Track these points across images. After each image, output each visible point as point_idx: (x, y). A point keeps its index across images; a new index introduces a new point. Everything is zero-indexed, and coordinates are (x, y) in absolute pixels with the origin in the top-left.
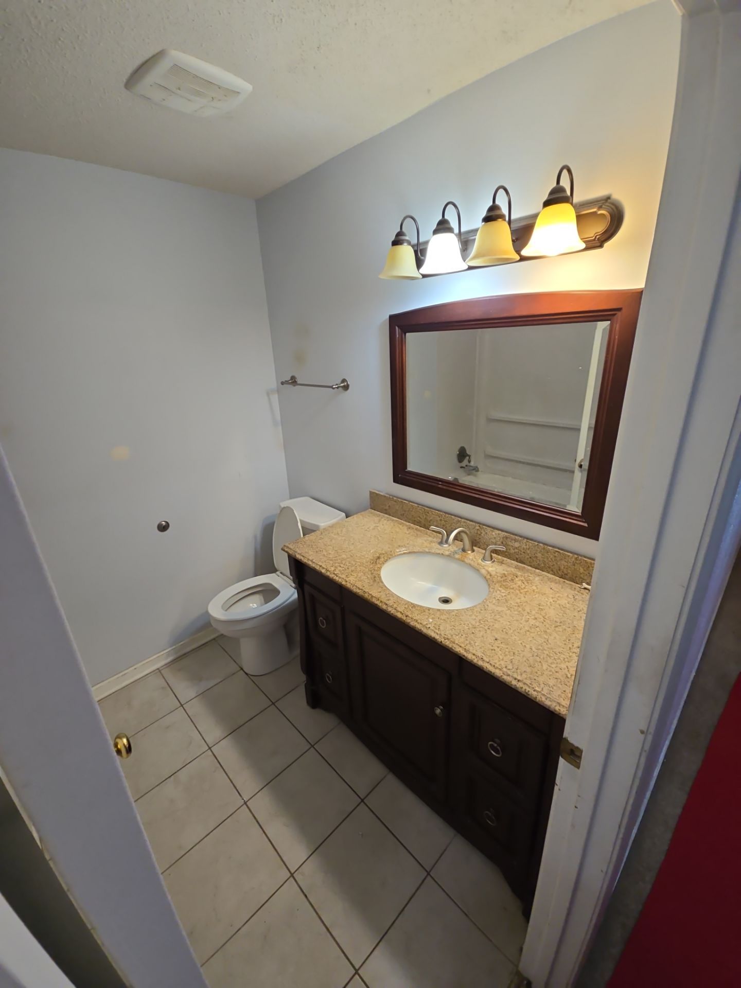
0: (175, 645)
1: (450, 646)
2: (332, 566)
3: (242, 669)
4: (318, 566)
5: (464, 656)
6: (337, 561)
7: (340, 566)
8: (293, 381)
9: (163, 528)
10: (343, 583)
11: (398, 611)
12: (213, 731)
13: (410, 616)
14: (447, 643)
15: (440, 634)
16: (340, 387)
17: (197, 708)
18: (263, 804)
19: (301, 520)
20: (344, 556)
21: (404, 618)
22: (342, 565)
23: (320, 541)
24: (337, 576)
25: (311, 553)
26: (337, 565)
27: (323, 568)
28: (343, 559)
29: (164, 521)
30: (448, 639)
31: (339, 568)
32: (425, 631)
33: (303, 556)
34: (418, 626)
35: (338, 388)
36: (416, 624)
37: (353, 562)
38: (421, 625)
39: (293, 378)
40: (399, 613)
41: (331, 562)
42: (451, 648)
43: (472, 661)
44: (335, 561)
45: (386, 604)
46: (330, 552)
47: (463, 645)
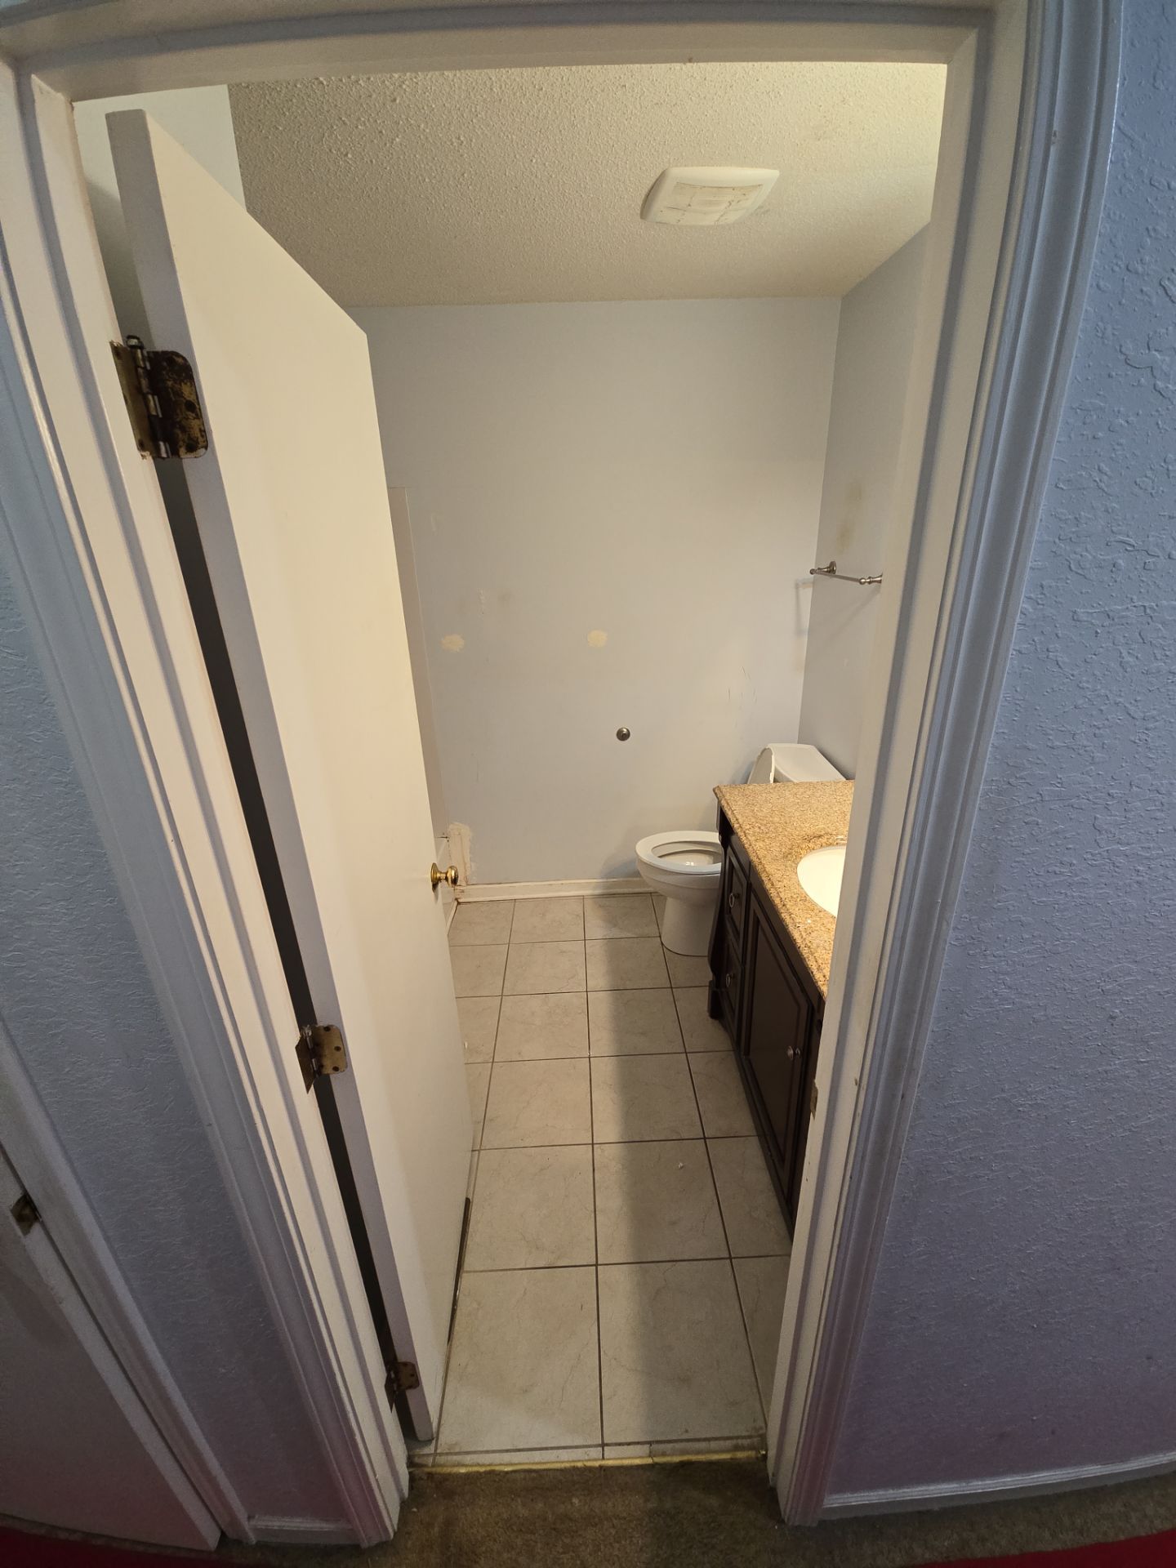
0: (607, 878)
1: (805, 956)
3: (660, 937)
5: (812, 972)
8: (831, 570)
9: (623, 736)
11: (779, 896)
12: (599, 977)
13: (788, 906)
14: (805, 952)
15: (805, 939)
16: (873, 582)
17: (597, 950)
18: (605, 1070)
19: (776, 770)
21: (780, 906)
29: (628, 730)
30: (809, 947)
32: (791, 928)
33: (728, 804)
34: (788, 920)
35: (870, 583)
36: (788, 917)
37: (780, 829)
38: (792, 921)
39: (832, 564)
40: (779, 899)
42: (805, 959)
43: (817, 982)
45: (773, 885)
47: (820, 961)
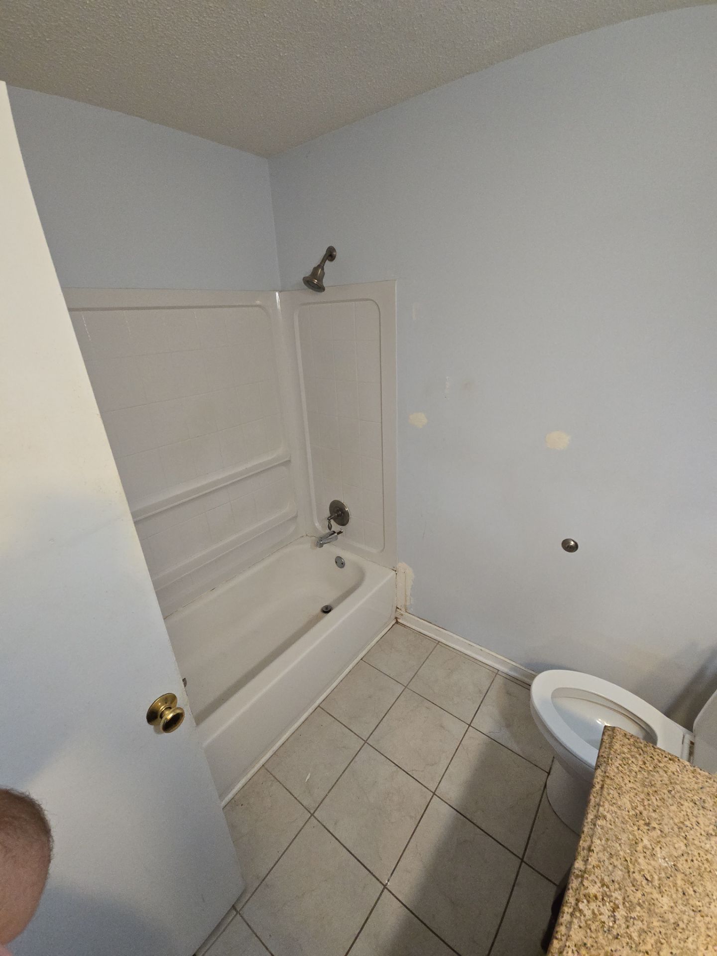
2: (603, 884)
3: (548, 775)
4: (588, 843)
6: (630, 889)
7: (615, 909)
9: (569, 547)
10: (555, 942)
17: (474, 743)
20: (665, 901)
22: (621, 913)
23: (687, 805)
24: (572, 915)
25: (625, 801)
26: (617, 895)
27: (586, 861)
28: (650, 907)
31: (606, 910)
37: (651, 940)
41: (618, 875)
44: (628, 882)
46: (659, 853)
